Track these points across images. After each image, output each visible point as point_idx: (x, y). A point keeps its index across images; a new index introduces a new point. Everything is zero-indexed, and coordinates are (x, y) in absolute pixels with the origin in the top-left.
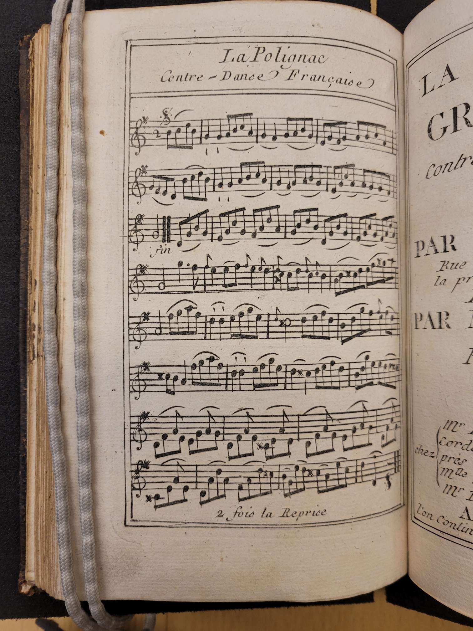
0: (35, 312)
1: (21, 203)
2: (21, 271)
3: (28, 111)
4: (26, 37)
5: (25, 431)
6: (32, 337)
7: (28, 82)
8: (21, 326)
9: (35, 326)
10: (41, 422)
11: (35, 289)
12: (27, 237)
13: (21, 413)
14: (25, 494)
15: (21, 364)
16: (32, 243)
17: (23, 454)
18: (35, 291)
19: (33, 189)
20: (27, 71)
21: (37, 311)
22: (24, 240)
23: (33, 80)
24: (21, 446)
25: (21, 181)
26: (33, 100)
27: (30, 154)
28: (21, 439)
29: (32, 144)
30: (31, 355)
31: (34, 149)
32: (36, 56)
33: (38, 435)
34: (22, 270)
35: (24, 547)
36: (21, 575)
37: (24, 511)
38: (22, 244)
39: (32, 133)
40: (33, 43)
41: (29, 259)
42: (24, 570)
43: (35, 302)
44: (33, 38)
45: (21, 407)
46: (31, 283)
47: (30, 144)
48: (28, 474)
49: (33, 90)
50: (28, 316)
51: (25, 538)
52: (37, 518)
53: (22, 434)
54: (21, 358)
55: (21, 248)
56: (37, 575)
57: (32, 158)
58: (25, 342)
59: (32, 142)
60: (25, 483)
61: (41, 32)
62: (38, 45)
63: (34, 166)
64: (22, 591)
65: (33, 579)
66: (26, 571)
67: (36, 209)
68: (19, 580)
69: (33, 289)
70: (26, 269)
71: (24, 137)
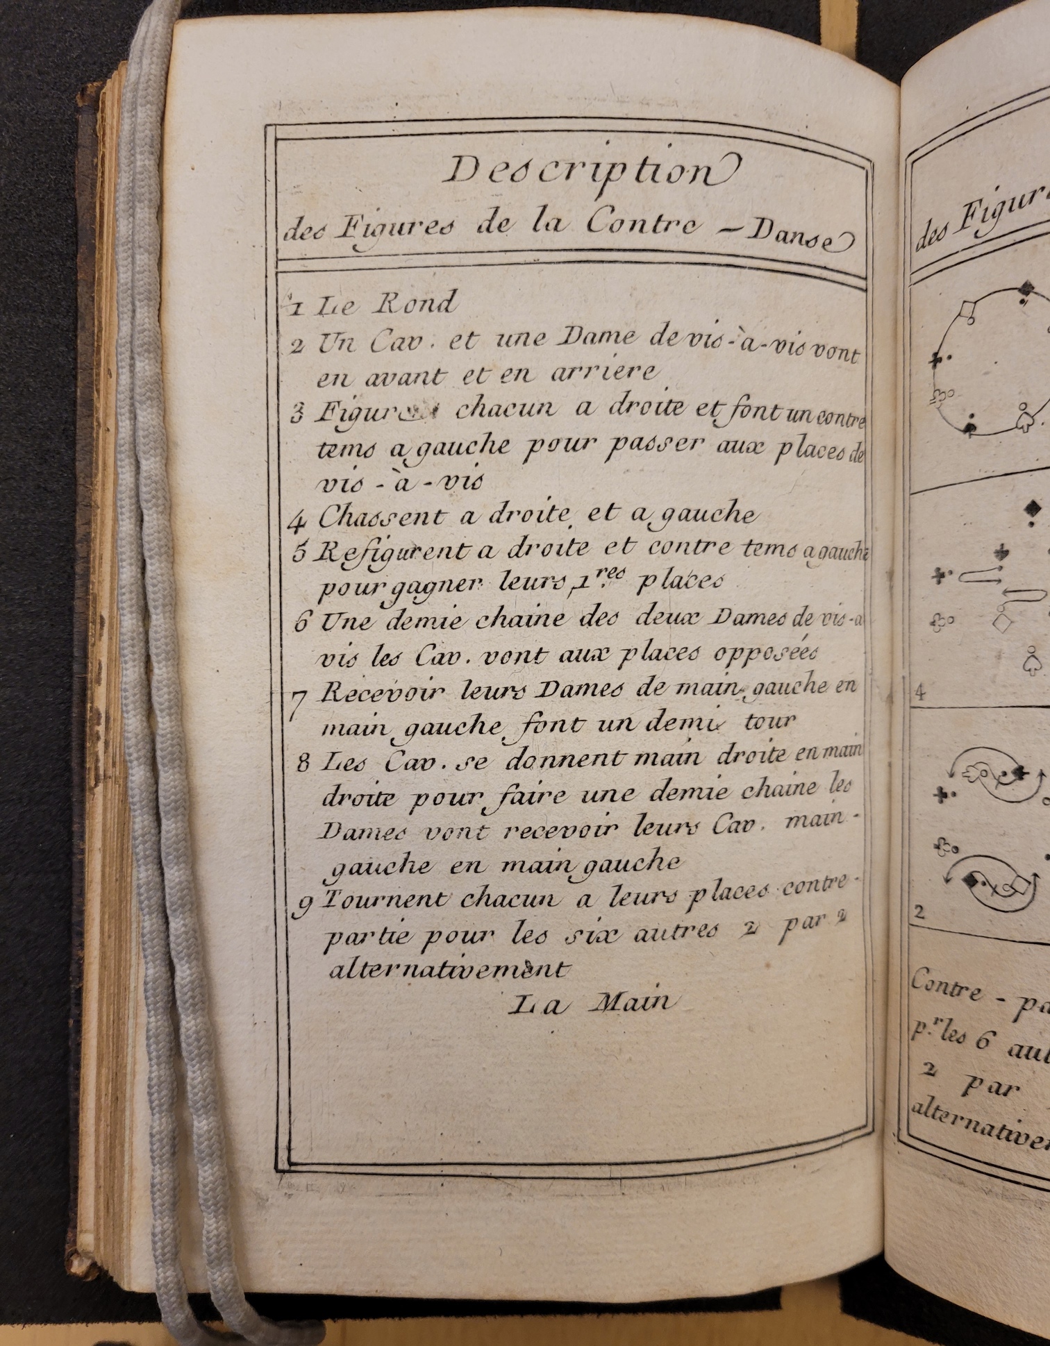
0: (99, 684)
1: (78, 447)
2: (76, 595)
3: (92, 249)
4: (91, 87)
5: (81, 934)
6: (95, 739)
7: (94, 185)
8: (75, 711)
9: (99, 714)
10: (107, 917)
11: (101, 635)
12: (88, 523)
13: (74, 897)
14: (78, 1066)
15: (76, 791)
16: (98, 536)
17: (78, 984)
18: (100, 640)
19: (101, 421)
20: (92, 161)
21: (104, 682)
22: (83, 527)
23: (103, 182)
24: (73, 967)
25: (79, 401)
26: (101, 226)
27: (96, 343)
28: (74, 951)
29: (100, 323)
30: (92, 777)
31: (103, 332)
32: (108, 131)
33: (103, 945)
34: (79, 593)
35: (77, 1178)
36: (70, 1235)
37: (77, 1101)
38: (78, 537)
39: (100, 298)
40: (103, 103)
41: (92, 570)
42: (75, 1227)
43: (100, 664)
44: (103, 91)
45: (75, 884)
46: (94, 622)
47: (96, 323)
48: (84, 1027)
49: (102, 205)
50: (89, 692)
51: (77, 1158)
52: (98, 1119)
53: (76, 942)
54: (76, 779)
55: (77, 546)
56: (97, 1239)
57: (99, 352)
58: (82, 747)
59: (100, 317)
60: (79, 1044)
61: (117, 77)
62: (113, 105)
63: (102, 369)
64: (74, 1270)
65: (91, 1248)
66: (78, 1229)
67: (105, 463)
68: (67, 1246)
69: (97, 635)
70: (87, 592)
71: (87, 306)
